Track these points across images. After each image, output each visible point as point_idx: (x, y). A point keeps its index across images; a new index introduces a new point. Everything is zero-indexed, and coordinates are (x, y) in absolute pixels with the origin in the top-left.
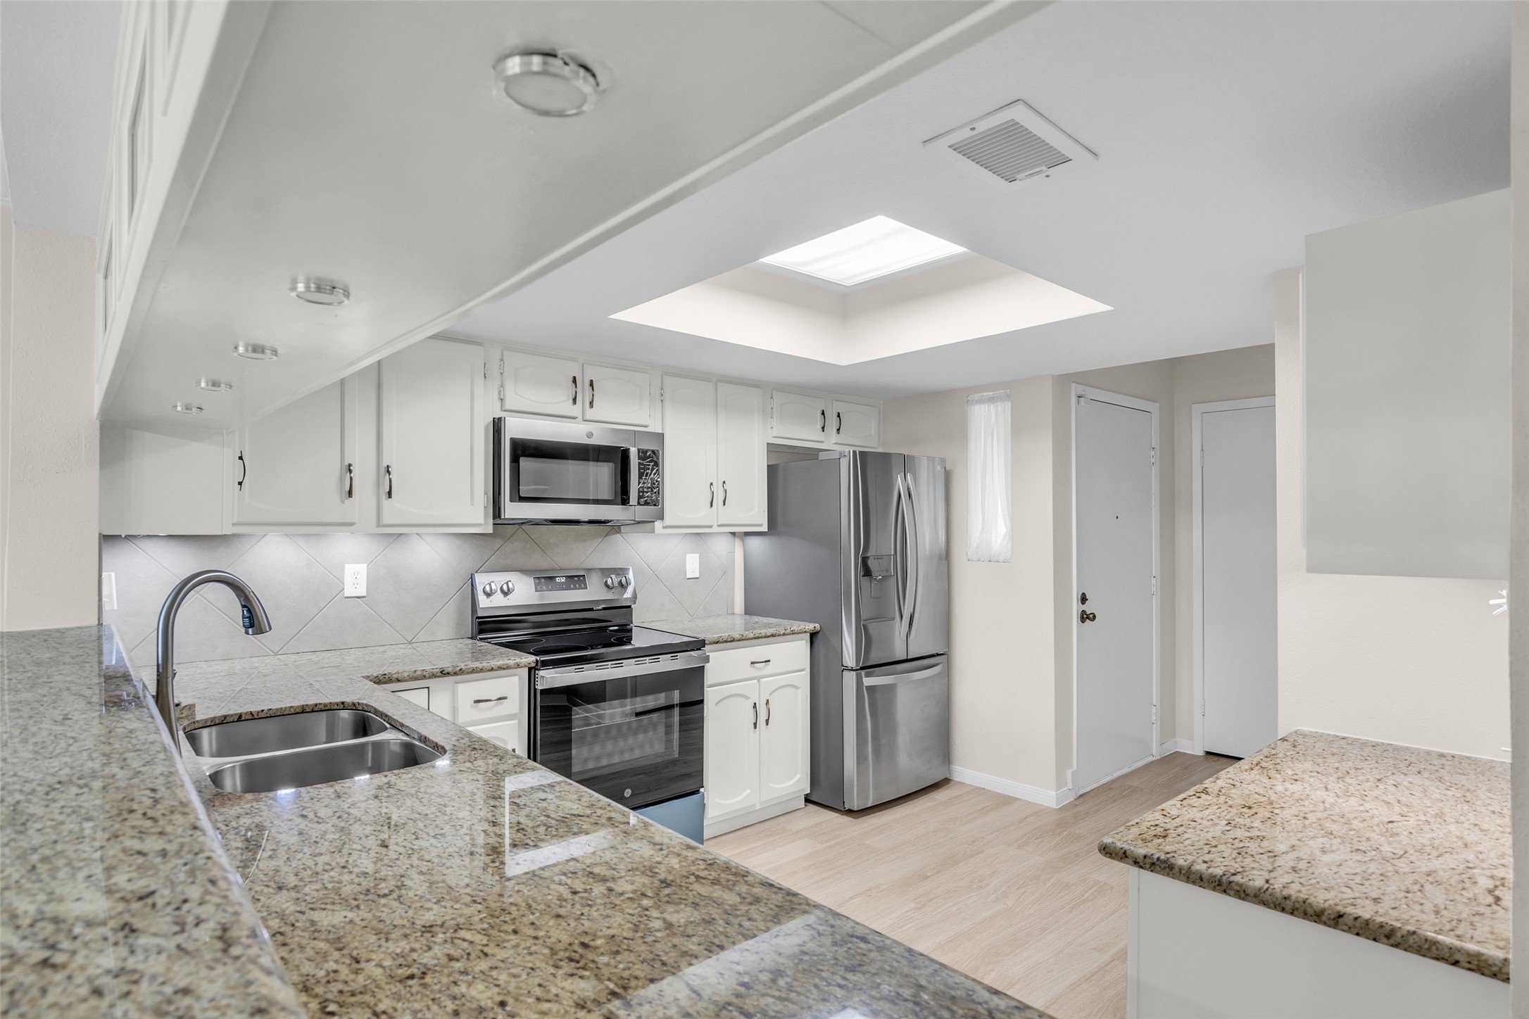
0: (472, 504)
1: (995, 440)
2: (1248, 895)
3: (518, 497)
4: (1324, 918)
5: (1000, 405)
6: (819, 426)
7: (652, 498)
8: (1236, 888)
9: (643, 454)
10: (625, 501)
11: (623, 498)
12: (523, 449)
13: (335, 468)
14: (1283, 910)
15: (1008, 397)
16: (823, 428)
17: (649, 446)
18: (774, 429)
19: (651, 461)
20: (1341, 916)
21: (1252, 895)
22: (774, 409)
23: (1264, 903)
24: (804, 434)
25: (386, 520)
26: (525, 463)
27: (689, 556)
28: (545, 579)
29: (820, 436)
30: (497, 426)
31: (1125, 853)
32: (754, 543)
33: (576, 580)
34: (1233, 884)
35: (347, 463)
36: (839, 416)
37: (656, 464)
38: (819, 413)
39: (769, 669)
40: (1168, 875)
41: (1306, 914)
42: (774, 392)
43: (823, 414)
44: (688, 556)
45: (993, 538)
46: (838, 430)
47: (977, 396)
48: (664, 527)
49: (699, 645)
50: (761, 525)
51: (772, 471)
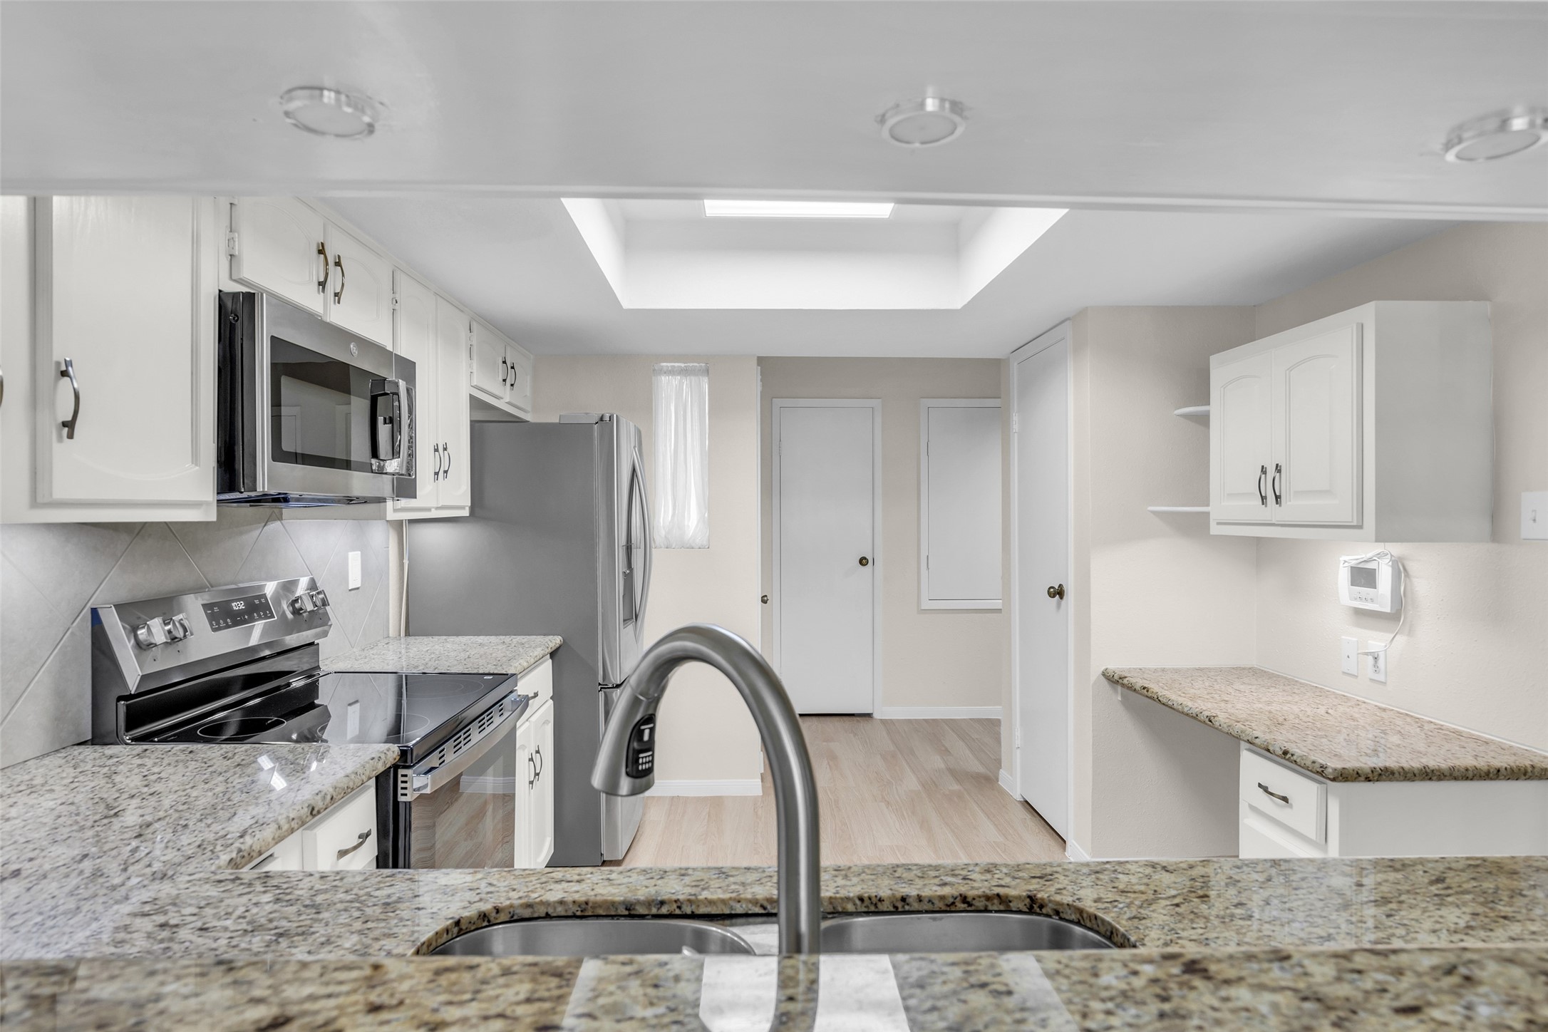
0: (196, 463)
1: (689, 417)
2: (1446, 776)
4: (1491, 775)
5: (695, 379)
6: (501, 378)
8: (1438, 773)
14: (1467, 779)
15: (706, 372)
16: (504, 382)
18: (475, 374)
20: (1499, 771)
21: (1448, 775)
22: (475, 350)
23: (1456, 779)
24: (493, 387)
29: (501, 390)
31: (1358, 773)
34: (1435, 772)
36: (513, 367)
38: (501, 360)
40: (1390, 780)
41: (1481, 777)
42: (473, 323)
43: (505, 362)
44: (350, 555)
45: (686, 523)
46: (512, 386)
47: (665, 366)
48: (396, 510)
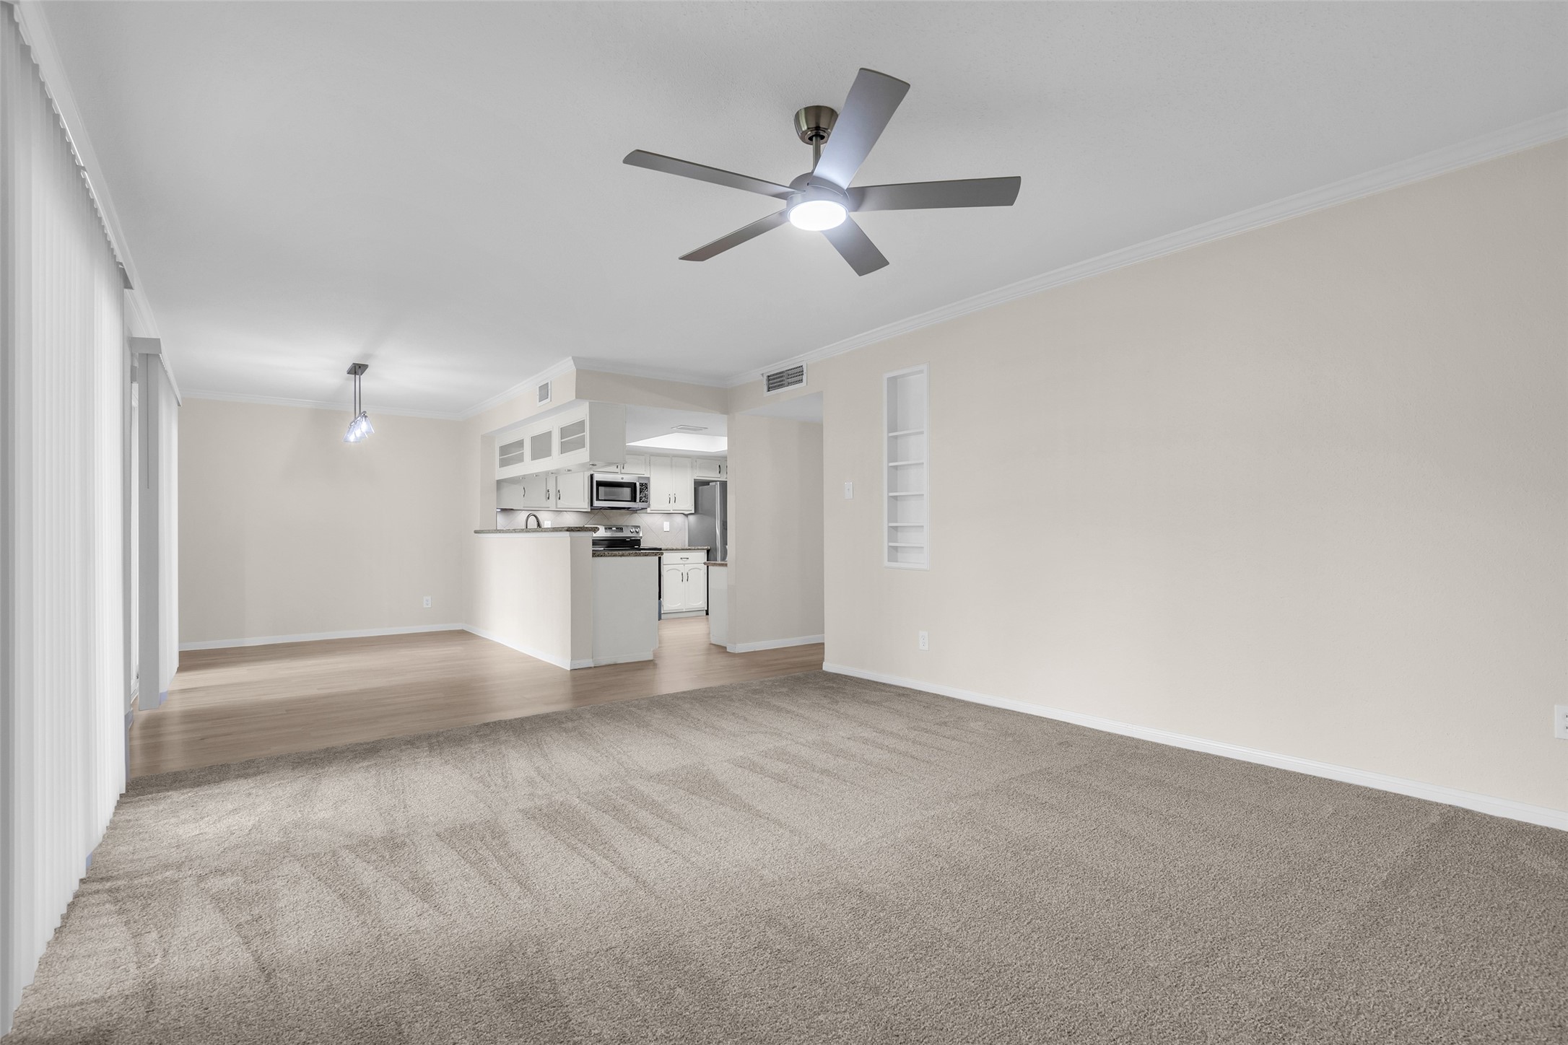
0: (584, 502)
3: (598, 499)
6: (718, 472)
7: (645, 499)
9: (641, 485)
10: (635, 501)
11: (634, 499)
12: (600, 484)
13: (545, 491)
17: (644, 483)
18: (695, 473)
19: (645, 487)
22: (695, 466)
24: (710, 475)
25: (559, 507)
26: (601, 488)
27: (665, 523)
28: (608, 528)
30: (592, 476)
32: (691, 517)
33: (620, 529)
35: (547, 490)
37: (647, 488)
39: (688, 561)
42: (697, 459)
48: (653, 511)
49: (660, 549)
50: (692, 511)
51: (695, 489)
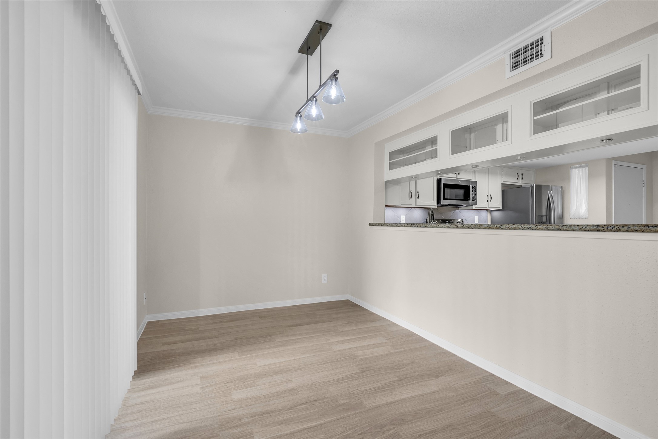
0: (433, 200)
1: (582, 180)
3: (444, 199)
5: (584, 169)
6: (516, 178)
7: (474, 199)
9: (472, 187)
10: (469, 200)
12: (446, 186)
15: (587, 166)
16: (518, 178)
17: (474, 185)
18: (504, 179)
19: (474, 189)
22: (504, 173)
24: (512, 180)
26: (446, 189)
28: (443, 221)
29: (517, 181)
30: (439, 180)
35: (410, 190)
36: (522, 174)
37: (475, 190)
38: (516, 174)
42: (504, 168)
43: (518, 174)
44: (475, 217)
45: (581, 211)
46: (522, 179)
47: (574, 166)
48: (475, 207)
50: (500, 207)
51: (503, 192)
